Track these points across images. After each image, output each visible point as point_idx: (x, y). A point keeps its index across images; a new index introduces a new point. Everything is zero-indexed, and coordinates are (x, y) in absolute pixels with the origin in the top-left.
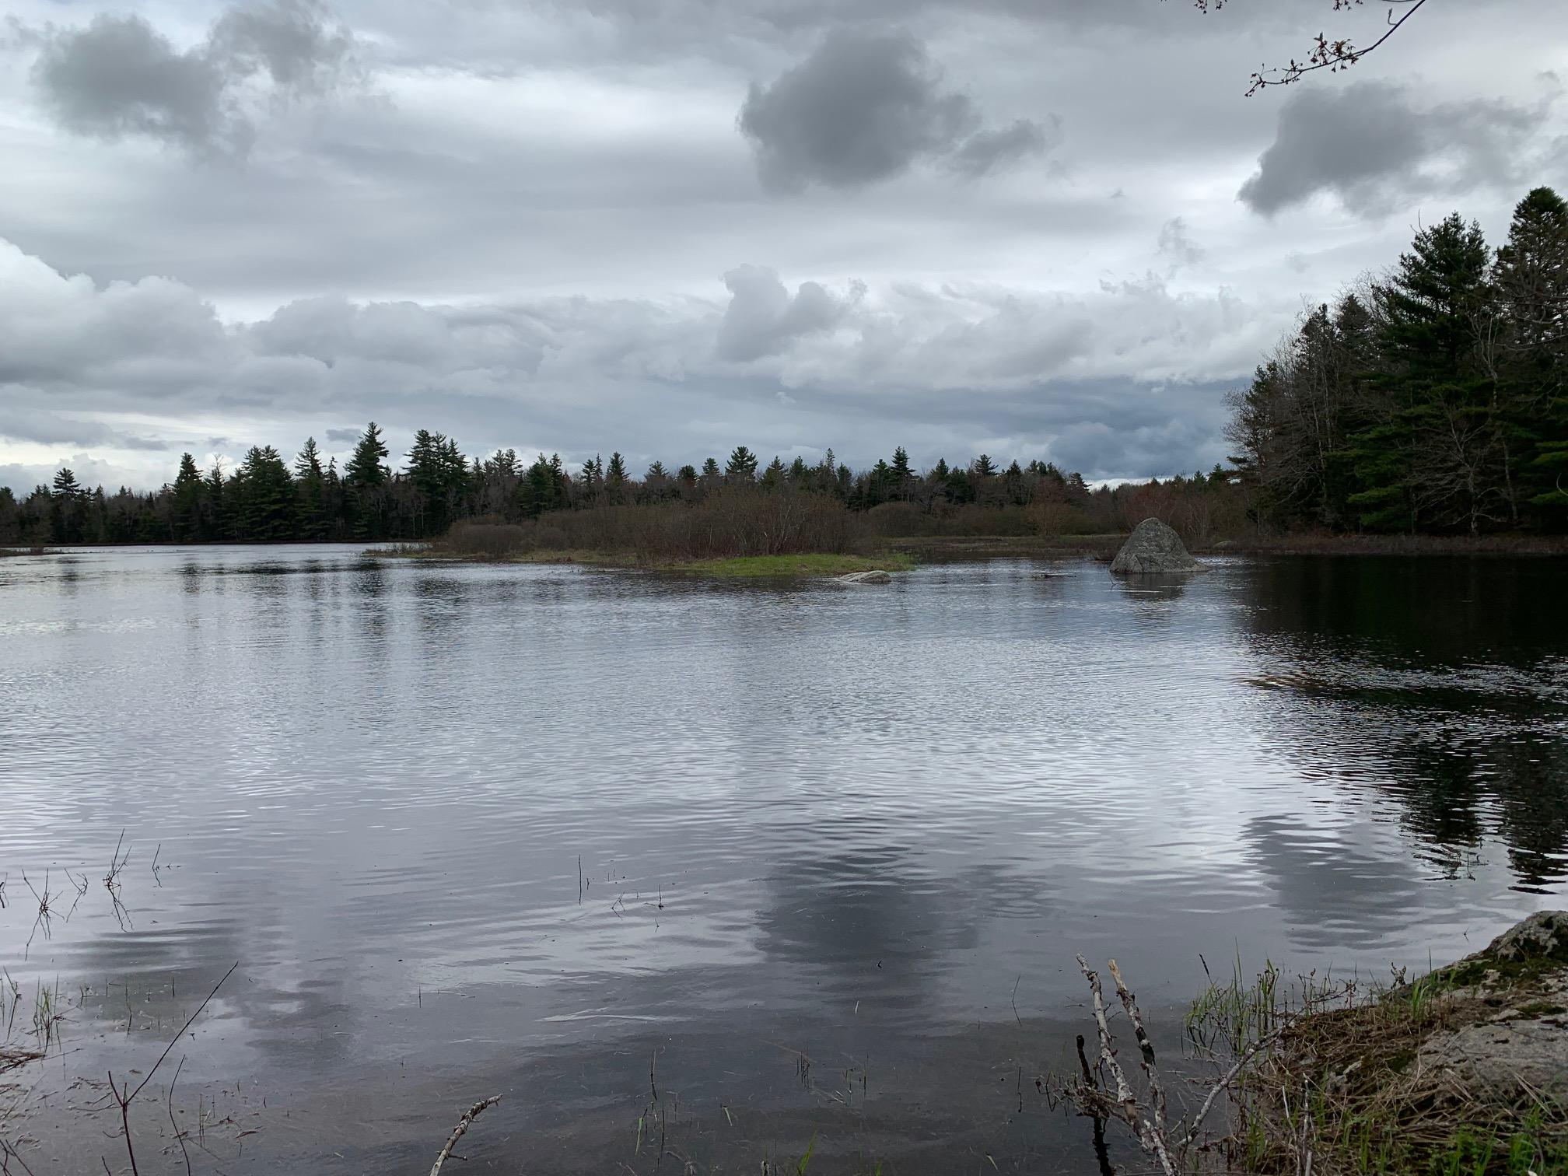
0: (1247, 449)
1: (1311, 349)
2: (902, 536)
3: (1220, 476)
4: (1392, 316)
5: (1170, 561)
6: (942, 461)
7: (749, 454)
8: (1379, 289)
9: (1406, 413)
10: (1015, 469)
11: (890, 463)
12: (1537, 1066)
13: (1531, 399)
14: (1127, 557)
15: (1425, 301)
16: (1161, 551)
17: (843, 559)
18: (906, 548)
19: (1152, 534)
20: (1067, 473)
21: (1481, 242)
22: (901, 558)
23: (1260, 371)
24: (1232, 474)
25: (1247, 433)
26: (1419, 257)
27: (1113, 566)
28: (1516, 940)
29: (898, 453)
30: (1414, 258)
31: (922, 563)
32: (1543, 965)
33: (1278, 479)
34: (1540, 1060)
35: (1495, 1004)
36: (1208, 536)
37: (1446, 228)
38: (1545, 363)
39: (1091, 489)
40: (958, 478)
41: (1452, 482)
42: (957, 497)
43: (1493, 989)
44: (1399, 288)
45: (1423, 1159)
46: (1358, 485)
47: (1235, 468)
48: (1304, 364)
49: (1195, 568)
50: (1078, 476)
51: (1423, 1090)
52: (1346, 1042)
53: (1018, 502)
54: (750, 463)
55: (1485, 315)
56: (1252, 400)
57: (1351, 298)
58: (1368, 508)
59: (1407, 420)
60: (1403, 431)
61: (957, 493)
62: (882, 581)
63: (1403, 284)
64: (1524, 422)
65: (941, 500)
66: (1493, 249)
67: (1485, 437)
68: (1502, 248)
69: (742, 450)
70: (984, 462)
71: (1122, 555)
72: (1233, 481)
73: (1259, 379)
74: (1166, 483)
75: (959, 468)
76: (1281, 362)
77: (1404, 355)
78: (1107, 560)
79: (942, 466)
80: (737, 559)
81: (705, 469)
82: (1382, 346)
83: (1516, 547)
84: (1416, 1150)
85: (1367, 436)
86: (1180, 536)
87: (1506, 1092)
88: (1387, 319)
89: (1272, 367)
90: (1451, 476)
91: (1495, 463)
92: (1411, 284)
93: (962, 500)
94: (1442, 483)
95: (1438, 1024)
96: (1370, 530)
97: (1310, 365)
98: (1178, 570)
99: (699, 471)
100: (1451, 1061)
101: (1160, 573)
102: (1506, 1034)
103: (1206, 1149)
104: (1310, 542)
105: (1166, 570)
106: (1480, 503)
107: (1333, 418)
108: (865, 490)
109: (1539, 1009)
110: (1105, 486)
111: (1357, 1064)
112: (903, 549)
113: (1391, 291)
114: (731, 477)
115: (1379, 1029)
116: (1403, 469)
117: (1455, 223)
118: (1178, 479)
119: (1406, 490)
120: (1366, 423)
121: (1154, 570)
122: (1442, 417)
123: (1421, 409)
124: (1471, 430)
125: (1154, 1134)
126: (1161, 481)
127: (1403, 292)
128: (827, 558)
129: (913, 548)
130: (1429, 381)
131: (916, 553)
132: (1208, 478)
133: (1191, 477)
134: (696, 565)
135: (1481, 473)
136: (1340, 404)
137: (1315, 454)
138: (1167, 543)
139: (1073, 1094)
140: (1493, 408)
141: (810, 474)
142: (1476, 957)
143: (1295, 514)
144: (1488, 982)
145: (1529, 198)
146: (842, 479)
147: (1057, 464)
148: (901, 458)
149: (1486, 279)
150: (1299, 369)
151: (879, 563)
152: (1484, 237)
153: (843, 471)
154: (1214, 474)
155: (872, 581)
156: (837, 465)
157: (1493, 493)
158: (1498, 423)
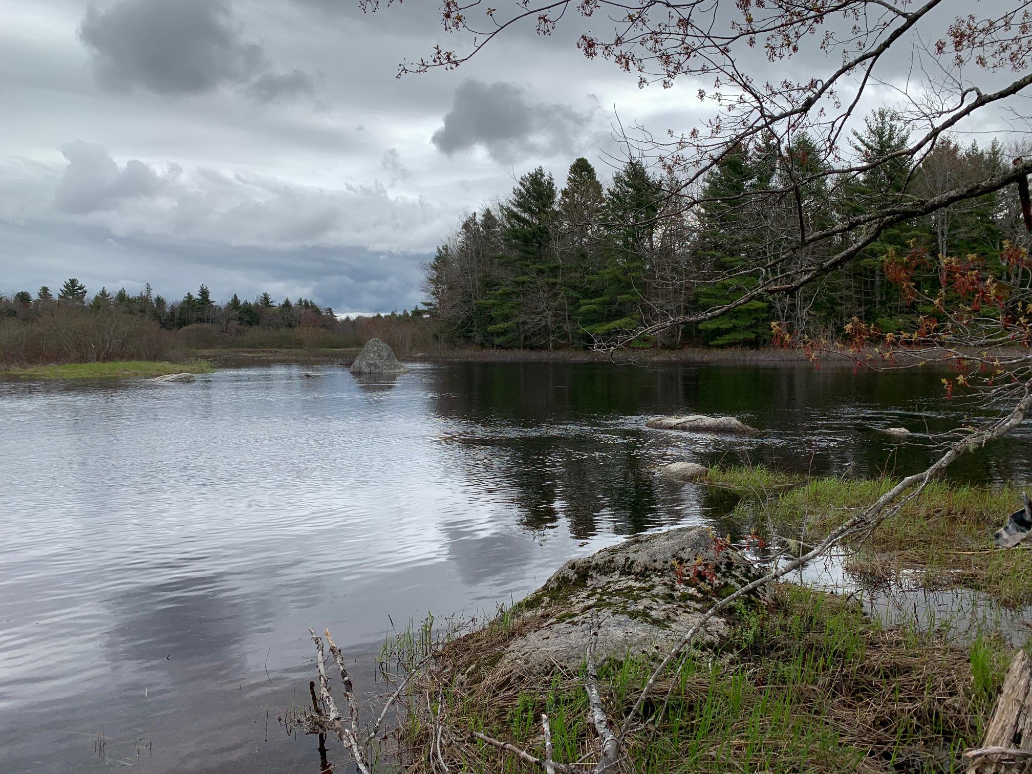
0: (433, 297)
1: (467, 238)
2: (206, 348)
3: (418, 313)
4: (510, 223)
5: (387, 366)
6: (235, 296)
7: (79, 285)
8: (502, 206)
9: (517, 279)
10: (287, 304)
11: (196, 295)
12: (561, 649)
13: (578, 275)
14: (360, 363)
15: (526, 216)
16: (381, 359)
17: (158, 365)
18: (208, 357)
19: (376, 348)
20: (323, 307)
21: (553, 185)
22: (204, 364)
23: (439, 250)
24: (424, 312)
25: (432, 287)
26: (523, 190)
27: (352, 369)
28: (558, 578)
29: (202, 289)
30: (520, 190)
31: (220, 367)
32: (570, 591)
33: (450, 316)
34: (563, 645)
35: (545, 617)
36: (410, 350)
37: (536, 175)
38: (584, 256)
39: (339, 319)
40: (247, 308)
41: (540, 320)
42: (247, 322)
43: (546, 608)
44: (512, 207)
45: (503, 715)
46: (492, 320)
47: (426, 308)
48: (463, 247)
49: (402, 370)
50: (330, 309)
51: (505, 675)
52: (469, 654)
53: (290, 326)
54: (80, 291)
55: (556, 227)
56: (435, 267)
57: (488, 211)
58: (498, 334)
59: (518, 283)
60: (515, 290)
61: (247, 318)
62: (189, 381)
63: (514, 204)
64: (574, 288)
65: (234, 323)
66: (559, 189)
67: (556, 295)
68: (563, 189)
69: (73, 282)
70: (266, 298)
71: (357, 362)
72: (425, 316)
73: (438, 255)
74: (386, 316)
75: (248, 301)
76: (451, 245)
77: (516, 246)
78: (348, 365)
79: (235, 300)
80: (67, 365)
81: (39, 294)
82: (505, 240)
83: (571, 356)
84: (501, 711)
85: (497, 293)
86: (393, 350)
87: (546, 667)
88: (507, 224)
89: (445, 248)
90: (540, 317)
91: (560, 310)
92: (519, 205)
93: (250, 323)
94: (535, 321)
95: (517, 635)
96: (500, 346)
97: (467, 248)
98: (392, 371)
99: (35, 296)
100: (520, 655)
101: (381, 373)
102: (548, 634)
103: (386, 738)
104: (468, 354)
105: (384, 371)
106: (554, 332)
107: (480, 281)
108: (177, 314)
109: (566, 616)
110: (348, 317)
111: (473, 666)
112: (206, 358)
113: (508, 208)
114: (63, 301)
115: (487, 642)
116: (516, 312)
117: (540, 173)
118: (393, 314)
119: (517, 323)
120: (497, 284)
121: (377, 371)
122: (535, 283)
123: (525, 278)
124: (550, 291)
125: (351, 737)
126: (383, 315)
127: (515, 210)
128: (145, 364)
129: (213, 357)
130: (528, 263)
131: (216, 360)
132: (410, 314)
133: (402, 313)
134: (30, 370)
135: (554, 316)
136: (483, 272)
137: (470, 301)
138: (385, 354)
139: (303, 722)
140: (559, 280)
141: (131, 301)
142: (539, 591)
143: (459, 337)
144: (544, 605)
145: (576, 163)
146: (158, 305)
147: (317, 301)
148: (204, 293)
149: (556, 208)
150: (462, 251)
151: (187, 368)
152: (554, 182)
153: (159, 300)
154: (414, 312)
155: (180, 380)
156: (154, 295)
157: (559, 327)
158: (563, 288)
